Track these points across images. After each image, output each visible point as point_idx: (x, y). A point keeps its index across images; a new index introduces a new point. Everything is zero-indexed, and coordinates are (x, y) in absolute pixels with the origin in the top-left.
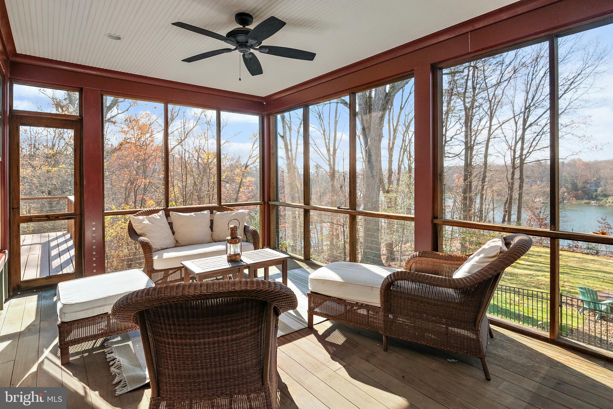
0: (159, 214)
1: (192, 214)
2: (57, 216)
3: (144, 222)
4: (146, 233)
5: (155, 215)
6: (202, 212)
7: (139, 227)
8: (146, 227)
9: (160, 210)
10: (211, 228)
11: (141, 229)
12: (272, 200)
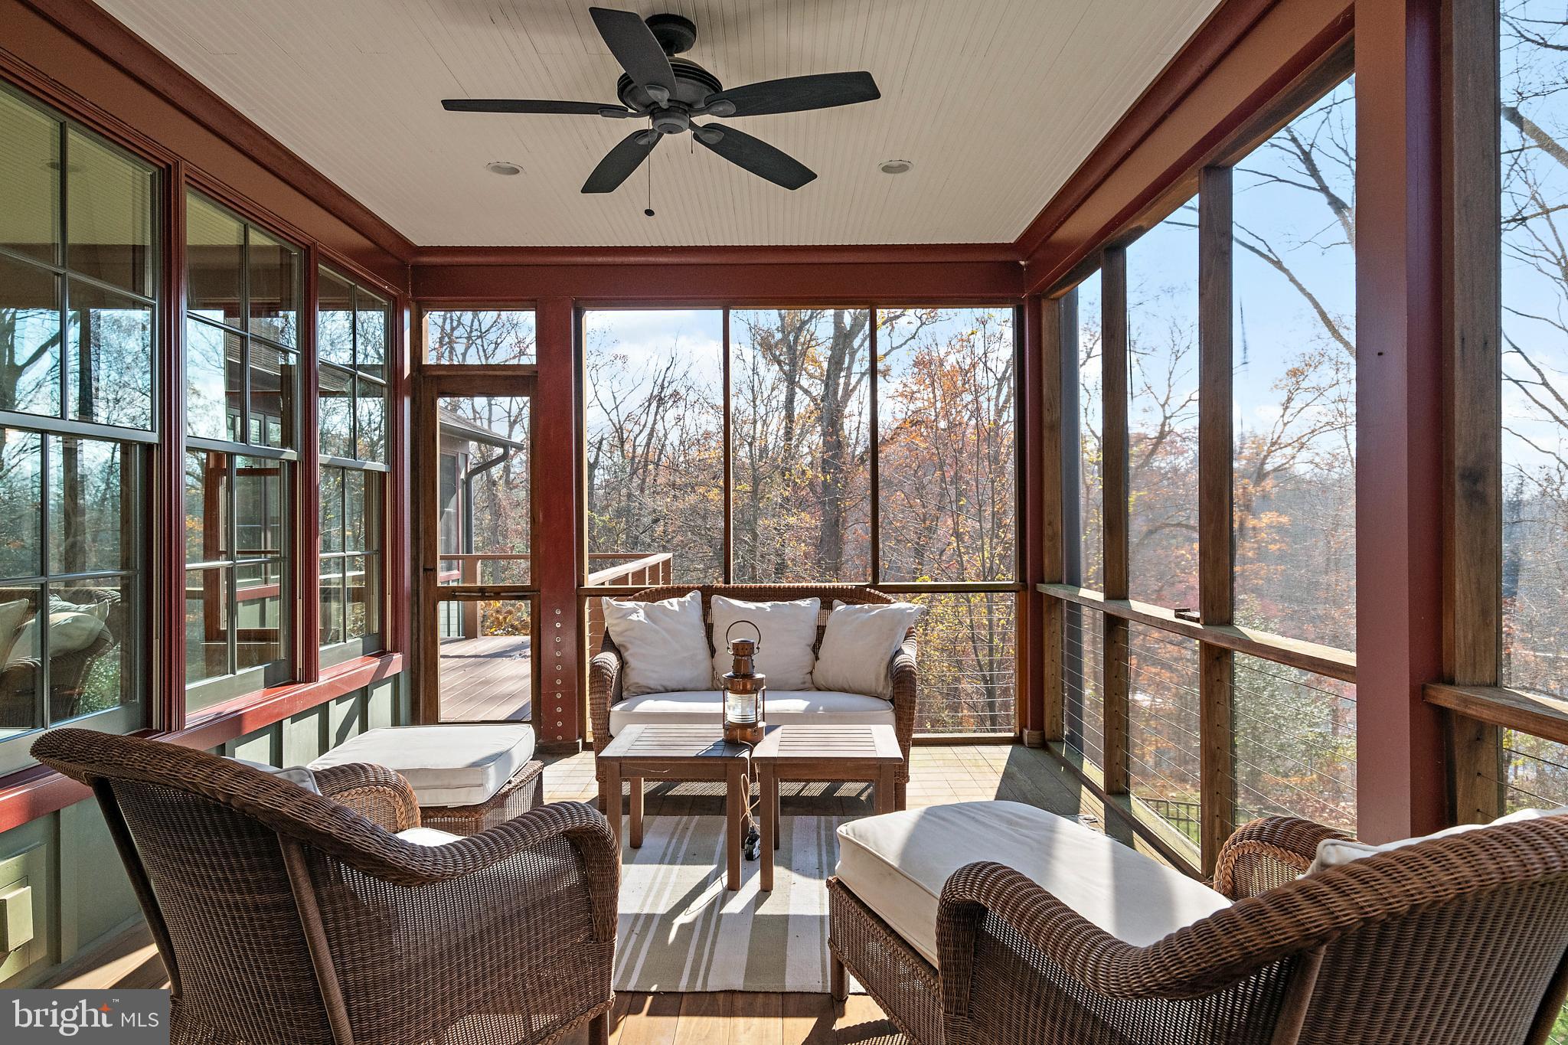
0: (682, 600)
1: (767, 605)
2: (499, 590)
3: (634, 617)
4: (629, 645)
5: (673, 604)
6: (797, 602)
7: (618, 629)
8: (632, 629)
9: (689, 590)
10: (816, 648)
11: (621, 634)
12: (1046, 580)
